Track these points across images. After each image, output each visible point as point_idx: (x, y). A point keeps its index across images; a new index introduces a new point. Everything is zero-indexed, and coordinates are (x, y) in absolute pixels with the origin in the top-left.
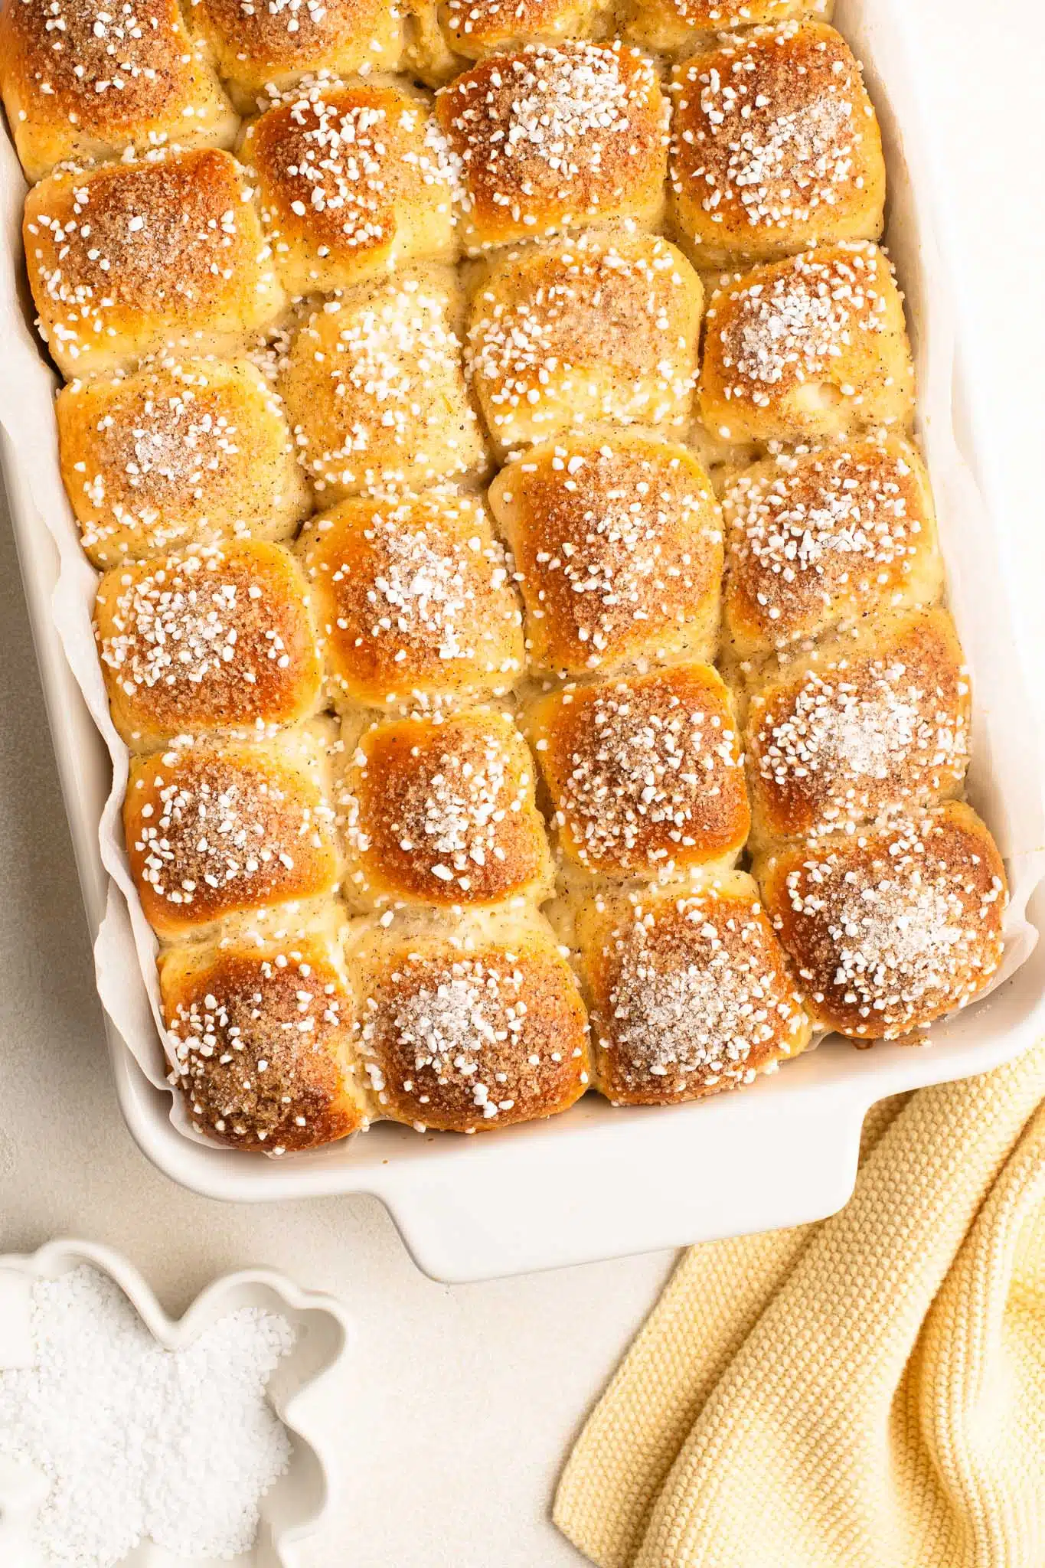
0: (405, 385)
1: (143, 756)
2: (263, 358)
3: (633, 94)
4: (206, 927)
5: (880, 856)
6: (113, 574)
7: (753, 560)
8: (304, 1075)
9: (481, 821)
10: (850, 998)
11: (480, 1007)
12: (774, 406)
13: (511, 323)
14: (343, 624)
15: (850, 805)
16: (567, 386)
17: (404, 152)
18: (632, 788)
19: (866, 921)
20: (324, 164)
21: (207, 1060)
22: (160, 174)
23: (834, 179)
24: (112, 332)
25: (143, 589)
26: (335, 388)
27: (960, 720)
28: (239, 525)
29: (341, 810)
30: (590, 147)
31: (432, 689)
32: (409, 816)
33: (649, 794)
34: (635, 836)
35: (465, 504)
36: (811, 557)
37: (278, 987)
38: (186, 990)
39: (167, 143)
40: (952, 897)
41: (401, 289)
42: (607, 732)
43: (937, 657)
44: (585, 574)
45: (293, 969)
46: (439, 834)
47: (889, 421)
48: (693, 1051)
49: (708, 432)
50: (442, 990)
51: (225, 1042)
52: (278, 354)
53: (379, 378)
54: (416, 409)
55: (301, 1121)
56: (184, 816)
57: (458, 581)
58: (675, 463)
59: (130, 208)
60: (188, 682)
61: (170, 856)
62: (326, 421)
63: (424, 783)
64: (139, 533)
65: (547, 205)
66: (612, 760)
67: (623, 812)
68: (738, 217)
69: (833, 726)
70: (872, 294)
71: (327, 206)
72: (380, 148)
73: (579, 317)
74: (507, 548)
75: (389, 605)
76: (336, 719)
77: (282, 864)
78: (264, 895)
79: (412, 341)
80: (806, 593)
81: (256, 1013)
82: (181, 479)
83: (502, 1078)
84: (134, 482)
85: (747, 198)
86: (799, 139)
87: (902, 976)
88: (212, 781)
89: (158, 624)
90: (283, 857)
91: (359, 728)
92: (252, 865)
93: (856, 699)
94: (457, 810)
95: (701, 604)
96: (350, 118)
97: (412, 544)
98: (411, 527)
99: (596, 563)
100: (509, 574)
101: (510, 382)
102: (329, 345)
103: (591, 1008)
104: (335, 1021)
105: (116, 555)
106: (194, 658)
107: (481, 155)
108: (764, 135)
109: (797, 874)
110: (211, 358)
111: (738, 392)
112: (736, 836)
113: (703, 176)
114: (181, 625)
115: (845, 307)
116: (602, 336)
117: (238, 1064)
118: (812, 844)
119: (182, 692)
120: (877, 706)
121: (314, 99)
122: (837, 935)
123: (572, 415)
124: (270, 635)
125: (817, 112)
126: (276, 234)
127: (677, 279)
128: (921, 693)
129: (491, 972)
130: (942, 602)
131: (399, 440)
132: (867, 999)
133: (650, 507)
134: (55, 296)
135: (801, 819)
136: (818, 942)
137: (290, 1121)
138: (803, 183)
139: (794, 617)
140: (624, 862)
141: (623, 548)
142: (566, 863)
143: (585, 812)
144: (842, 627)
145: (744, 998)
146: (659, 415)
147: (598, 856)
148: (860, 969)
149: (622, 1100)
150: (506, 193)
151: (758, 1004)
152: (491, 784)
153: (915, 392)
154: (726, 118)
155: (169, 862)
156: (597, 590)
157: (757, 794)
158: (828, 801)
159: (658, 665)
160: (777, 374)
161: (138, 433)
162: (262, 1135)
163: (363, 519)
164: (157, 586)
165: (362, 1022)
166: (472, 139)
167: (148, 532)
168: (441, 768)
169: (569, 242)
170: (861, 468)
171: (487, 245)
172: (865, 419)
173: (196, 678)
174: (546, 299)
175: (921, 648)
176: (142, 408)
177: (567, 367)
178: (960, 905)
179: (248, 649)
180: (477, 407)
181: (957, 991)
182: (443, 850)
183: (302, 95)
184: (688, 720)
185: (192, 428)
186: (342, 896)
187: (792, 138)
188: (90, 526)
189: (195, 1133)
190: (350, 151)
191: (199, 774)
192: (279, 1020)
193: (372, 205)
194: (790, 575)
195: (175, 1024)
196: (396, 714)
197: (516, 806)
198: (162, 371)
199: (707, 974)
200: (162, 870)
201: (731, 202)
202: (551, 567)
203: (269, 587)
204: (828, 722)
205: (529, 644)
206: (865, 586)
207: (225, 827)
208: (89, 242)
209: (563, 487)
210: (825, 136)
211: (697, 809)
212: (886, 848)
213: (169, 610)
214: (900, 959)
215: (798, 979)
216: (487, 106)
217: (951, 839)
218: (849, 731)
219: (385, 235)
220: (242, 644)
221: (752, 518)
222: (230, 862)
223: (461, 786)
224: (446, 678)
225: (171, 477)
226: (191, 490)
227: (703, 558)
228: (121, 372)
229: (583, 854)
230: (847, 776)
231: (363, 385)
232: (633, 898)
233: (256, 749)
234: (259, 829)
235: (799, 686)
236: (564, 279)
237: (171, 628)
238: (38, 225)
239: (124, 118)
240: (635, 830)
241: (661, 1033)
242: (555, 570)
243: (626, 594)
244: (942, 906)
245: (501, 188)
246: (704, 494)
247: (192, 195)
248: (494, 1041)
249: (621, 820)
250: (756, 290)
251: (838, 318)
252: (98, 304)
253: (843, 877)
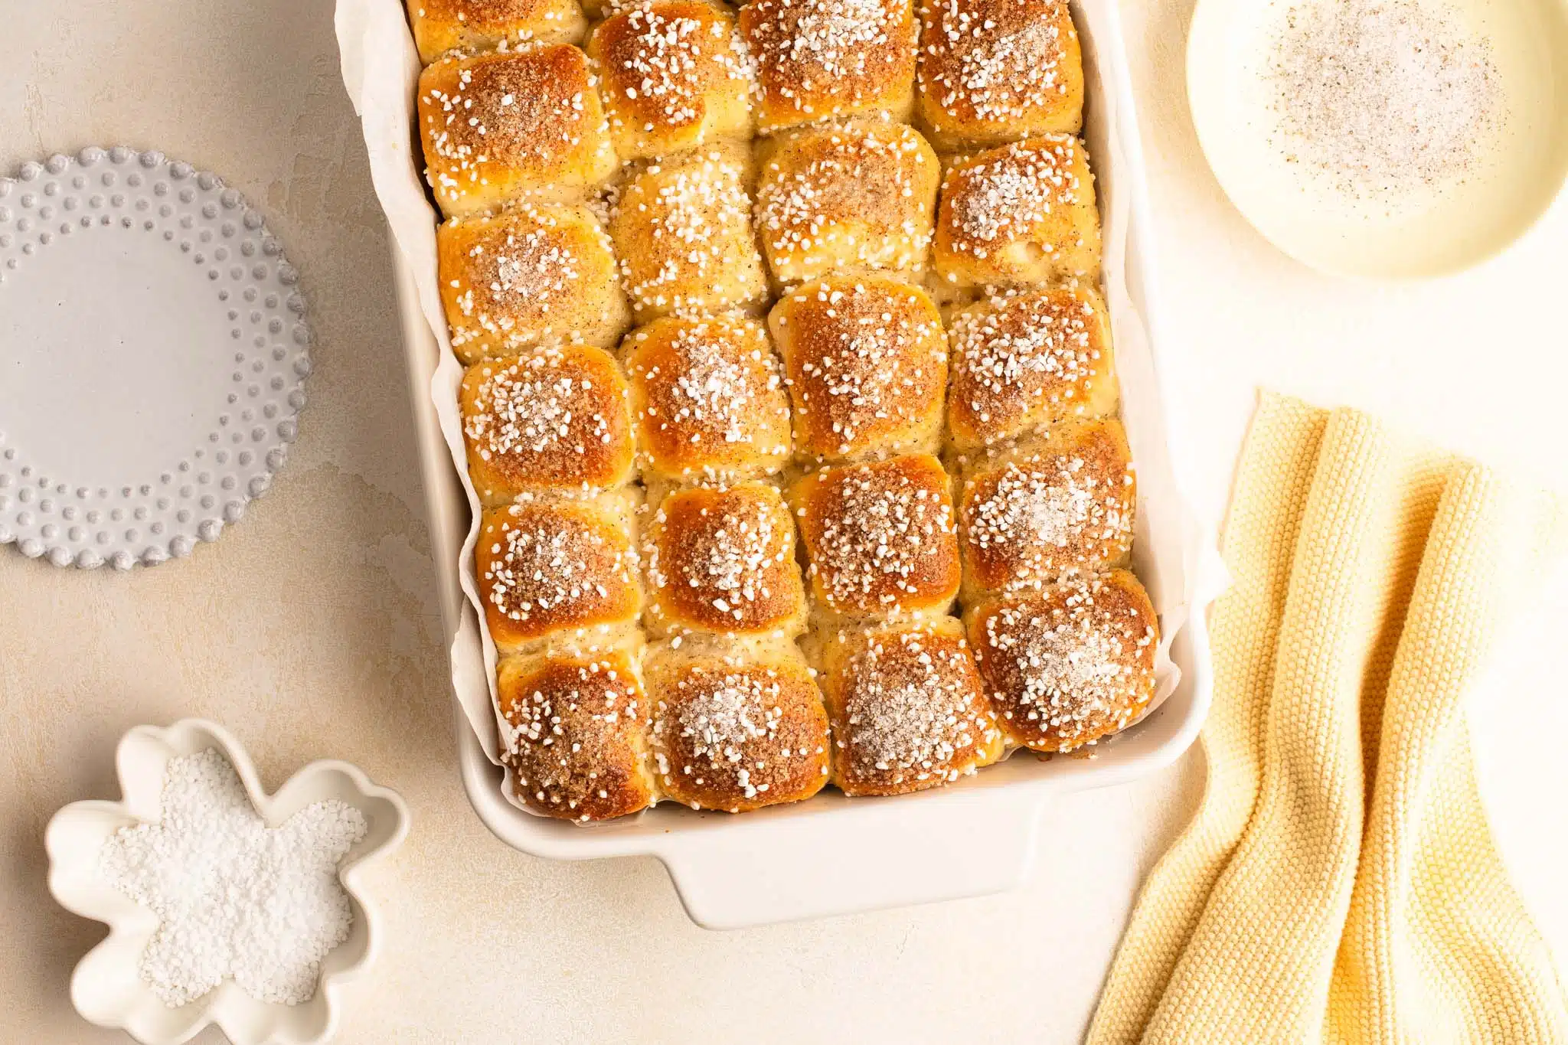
0: (708, 232)
1: (492, 509)
2: (598, 206)
3: (891, 16)
4: (537, 641)
5: (1059, 606)
6: (476, 368)
7: (970, 376)
8: (607, 757)
9: (753, 566)
10: (1033, 716)
11: (746, 709)
12: (990, 259)
13: (791, 188)
14: (652, 412)
15: (1037, 567)
16: (832, 237)
17: (713, 53)
18: (869, 546)
19: (1046, 656)
20: (653, 60)
21: (533, 742)
22: (527, 63)
23: (1043, 86)
24: (484, 182)
25: (499, 379)
26: (653, 231)
27: (1126, 505)
28: (575, 334)
29: (645, 556)
30: (856, 55)
31: (719, 466)
32: (697, 561)
33: (882, 551)
34: (871, 583)
35: (750, 325)
36: (1014, 374)
37: (591, 688)
38: (519, 689)
39: (531, 39)
40: (1114, 640)
41: (706, 158)
42: (852, 503)
43: (1109, 456)
44: (840, 381)
45: (603, 674)
46: (719, 575)
47: (1079, 274)
48: (909, 751)
49: (940, 277)
50: (717, 696)
51: (548, 729)
52: (610, 204)
53: (688, 226)
54: (715, 250)
55: (603, 794)
56: (524, 553)
57: (742, 382)
58: (912, 299)
59: (503, 87)
60: (532, 451)
61: (512, 583)
62: (645, 256)
63: (709, 536)
64: (498, 338)
65: (821, 98)
66: (854, 524)
67: (862, 564)
68: (968, 112)
69: (1026, 505)
70: (1068, 175)
71: (653, 93)
72: (695, 50)
73: (843, 185)
74: (781, 360)
75: (688, 398)
76: (643, 488)
77: (598, 594)
78: (583, 617)
79: (714, 199)
80: (1009, 402)
81: (573, 706)
82: (534, 296)
83: (761, 765)
84: (497, 297)
85: (975, 98)
86: (1017, 54)
87: (1073, 700)
88: (547, 528)
89: (511, 406)
90: (599, 588)
91: (660, 494)
92: (575, 593)
93: (1045, 485)
94: (735, 557)
95: (928, 407)
96: (673, 26)
97: (708, 354)
98: (708, 340)
99: (848, 373)
100: (781, 380)
101: (788, 233)
102: (650, 199)
103: (831, 716)
104: (634, 716)
105: (478, 353)
106: (538, 432)
107: (772, 58)
108: (989, 51)
109: (995, 618)
110: (558, 205)
111: (963, 247)
112: (949, 588)
113: (942, 81)
114: (528, 407)
115: (1047, 185)
116: (860, 200)
117: (557, 746)
118: (1008, 596)
119: (526, 459)
120: (1060, 490)
121: (646, 10)
122: (1023, 665)
123: (835, 259)
124: (596, 417)
125: (1031, 34)
126: (613, 112)
127: (919, 158)
128: (1095, 482)
129: (755, 683)
130: (1117, 415)
131: (701, 274)
132: (1045, 717)
133: (892, 332)
134: (442, 153)
135: (1000, 577)
136: (1009, 671)
137: (595, 793)
138: (1018, 89)
139: (999, 421)
140: (861, 604)
141: (870, 362)
142: (817, 606)
143: (833, 564)
144: (1038, 430)
145: (950, 711)
146: (902, 262)
147: (842, 599)
148: (1041, 693)
149: (853, 790)
150: (790, 88)
151: (961, 717)
152: (761, 539)
153: (1101, 251)
154: (961, 36)
155: (511, 588)
156: (848, 394)
157: (966, 556)
158: (1020, 562)
159: (894, 454)
160: (993, 234)
161: (501, 260)
162: (573, 804)
163: (671, 333)
164: (511, 378)
165: (654, 720)
166: (766, 46)
167: (505, 336)
168: (723, 525)
169: (838, 127)
170: (1056, 308)
171: (775, 127)
172: (1061, 271)
173: (538, 448)
174: (818, 169)
175: (1097, 448)
176: (505, 241)
177: (832, 223)
178: (1120, 646)
179: (579, 428)
180: (762, 252)
181: (1116, 714)
182: (722, 588)
183: (637, 7)
184: (914, 496)
185: (544, 258)
186: (642, 624)
187: (1011, 54)
188: (460, 329)
189: (520, 802)
190: (672, 51)
191: (537, 522)
192: (590, 712)
193: (688, 93)
194: (997, 388)
195: (509, 715)
196: (690, 484)
197: (780, 557)
198: (521, 214)
199: (922, 692)
200: (505, 594)
201: (963, 101)
202: (814, 375)
203: (597, 380)
204: (1022, 501)
205: (795, 435)
206: (1055, 399)
207: (556, 562)
208: (470, 112)
209: (826, 314)
210: (1037, 53)
211: (919, 564)
212: (1064, 600)
213: (520, 395)
214: (1072, 686)
215: (993, 701)
216: (779, 21)
217: (1115, 596)
218: (1038, 508)
219: (697, 116)
220: (574, 424)
221: (971, 343)
222: (558, 589)
223: (738, 540)
224: (730, 457)
225: (525, 294)
226: (540, 305)
227: (931, 373)
228: (488, 213)
229: (830, 597)
230: (1035, 543)
231: (675, 231)
232: (868, 633)
233: (582, 506)
234: (582, 566)
235: (1001, 474)
236: (833, 155)
237: (521, 409)
238: (431, 97)
239: (501, 18)
240: (871, 579)
241: (885, 736)
242: (818, 377)
243: (870, 398)
244: (1106, 647)
245: (787, 85)
246: (934, 324)
247: (551, 79)
248: (755, 736)
249: (860, 571)
250: (980, 169)
251: (1041, 193)
252: (475, 160)
253: (1030, 621)
